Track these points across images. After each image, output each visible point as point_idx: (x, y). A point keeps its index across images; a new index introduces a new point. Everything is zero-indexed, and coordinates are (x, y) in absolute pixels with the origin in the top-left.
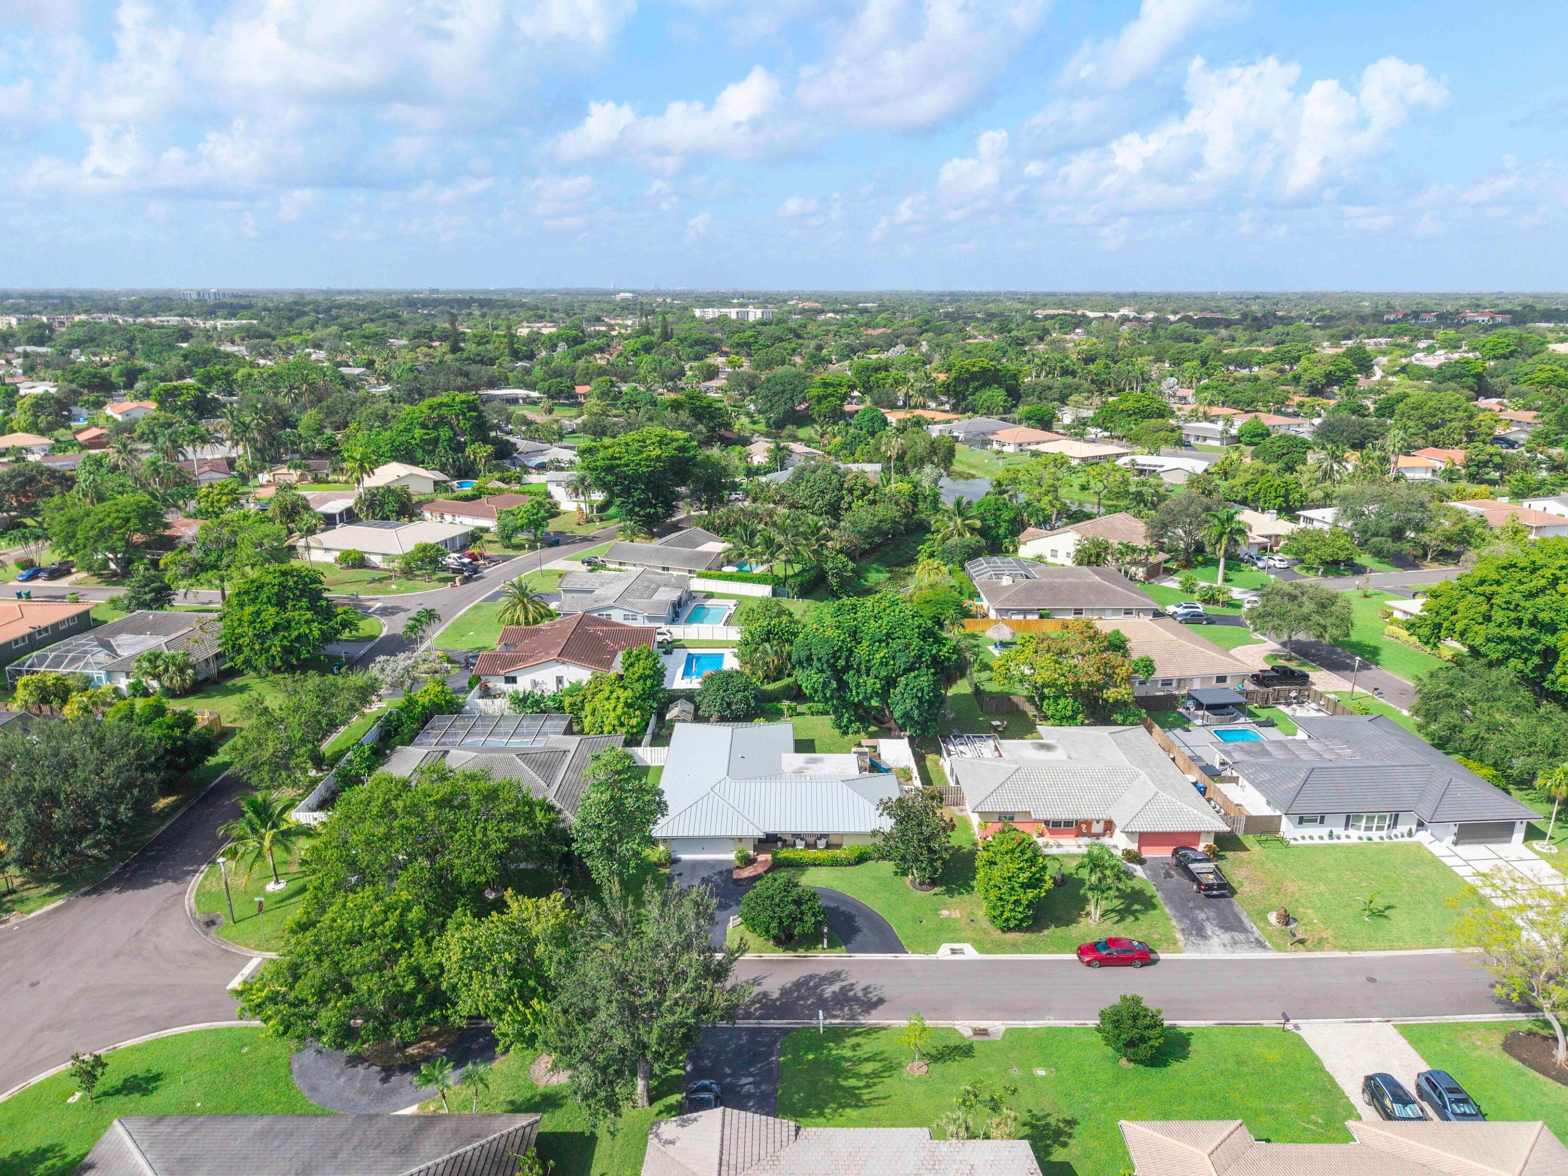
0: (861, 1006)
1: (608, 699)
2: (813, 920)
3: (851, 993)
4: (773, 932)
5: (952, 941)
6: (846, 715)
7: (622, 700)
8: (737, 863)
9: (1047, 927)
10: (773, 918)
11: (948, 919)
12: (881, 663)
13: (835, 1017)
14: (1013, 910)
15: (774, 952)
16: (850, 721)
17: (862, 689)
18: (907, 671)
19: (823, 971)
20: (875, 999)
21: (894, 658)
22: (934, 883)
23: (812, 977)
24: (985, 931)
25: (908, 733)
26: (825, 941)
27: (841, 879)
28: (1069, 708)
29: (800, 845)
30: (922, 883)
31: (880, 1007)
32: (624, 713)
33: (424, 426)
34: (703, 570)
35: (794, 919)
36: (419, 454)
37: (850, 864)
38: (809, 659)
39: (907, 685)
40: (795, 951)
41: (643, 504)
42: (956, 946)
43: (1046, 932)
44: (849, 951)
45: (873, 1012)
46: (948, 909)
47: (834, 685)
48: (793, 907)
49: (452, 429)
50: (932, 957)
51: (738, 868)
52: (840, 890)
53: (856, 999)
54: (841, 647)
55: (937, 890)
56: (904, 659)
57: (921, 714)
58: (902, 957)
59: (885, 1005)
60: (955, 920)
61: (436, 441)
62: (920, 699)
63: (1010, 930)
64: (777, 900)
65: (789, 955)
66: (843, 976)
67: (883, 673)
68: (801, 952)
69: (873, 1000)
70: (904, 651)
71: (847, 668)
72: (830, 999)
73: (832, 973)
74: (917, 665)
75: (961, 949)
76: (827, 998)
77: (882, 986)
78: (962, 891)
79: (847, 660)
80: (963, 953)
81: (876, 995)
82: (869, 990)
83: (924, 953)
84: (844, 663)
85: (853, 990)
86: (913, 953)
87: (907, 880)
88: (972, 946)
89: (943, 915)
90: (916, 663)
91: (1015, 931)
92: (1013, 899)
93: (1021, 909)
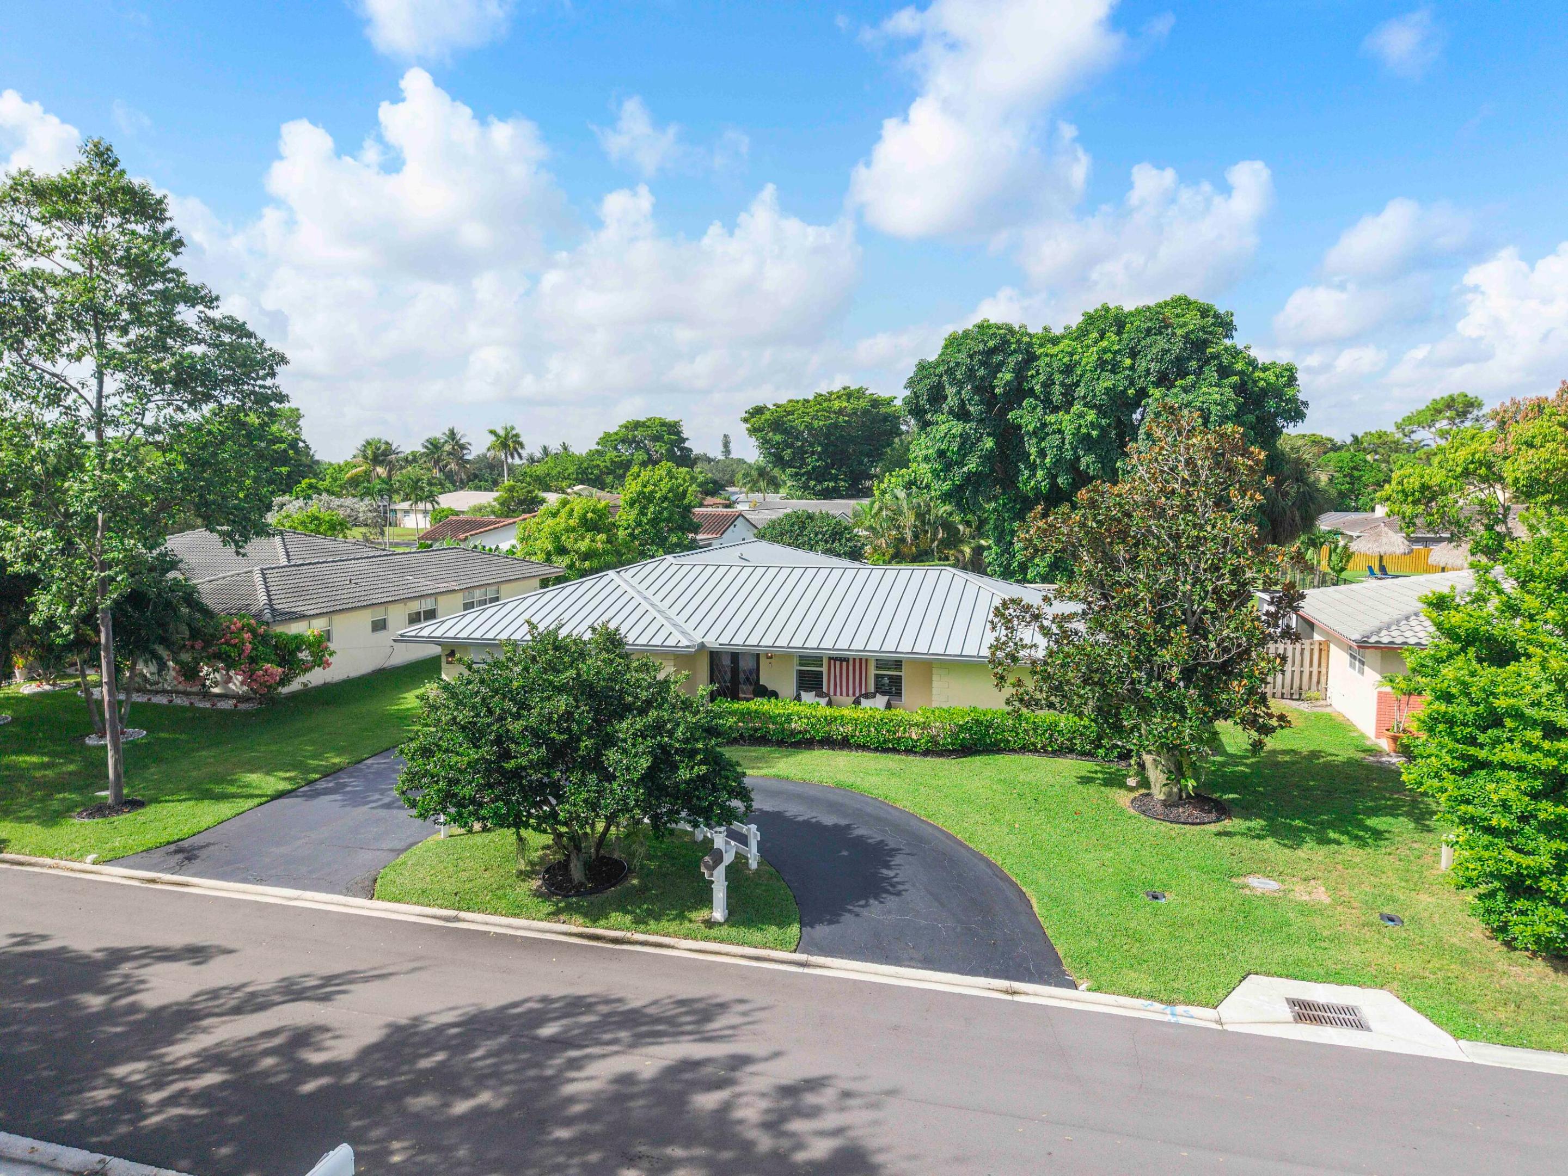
5: (1296, 972)
11: (1277, 901)
22: (1221, 806)
23: (576, 1006)
30: (1176, 806)
36: (609, 479)
37: (938, 751)
41: (819, 475)
42: (1322, 993)
44: (808, 946)
46: (1274, 875)
49: (648, 454)
50: (1200, 1016)
53: (713, 1134)
55: (1233, 824)
60: (1305, 910)
69: (800, 1157)
70: (1161, 333)
71: (1018, 393)
72: (578, 1108)
73: (681, 1003)
74: (1193, 364)
75: (1351, 1010)
76: (571, 1100)
77: (891, 1093)
78: (1332, 835)
79: (1020, 371)
80: (1360, 1025)
81: (837, 1132)
82: (811, 1099)
83: (1151, 997)
84: (1008, 377)
85: (719, 1084)
86: (1098, 989)
87: (1123, 798)
88: (1407, 1002)
89: (1252, 889)
90: (1189, 359)
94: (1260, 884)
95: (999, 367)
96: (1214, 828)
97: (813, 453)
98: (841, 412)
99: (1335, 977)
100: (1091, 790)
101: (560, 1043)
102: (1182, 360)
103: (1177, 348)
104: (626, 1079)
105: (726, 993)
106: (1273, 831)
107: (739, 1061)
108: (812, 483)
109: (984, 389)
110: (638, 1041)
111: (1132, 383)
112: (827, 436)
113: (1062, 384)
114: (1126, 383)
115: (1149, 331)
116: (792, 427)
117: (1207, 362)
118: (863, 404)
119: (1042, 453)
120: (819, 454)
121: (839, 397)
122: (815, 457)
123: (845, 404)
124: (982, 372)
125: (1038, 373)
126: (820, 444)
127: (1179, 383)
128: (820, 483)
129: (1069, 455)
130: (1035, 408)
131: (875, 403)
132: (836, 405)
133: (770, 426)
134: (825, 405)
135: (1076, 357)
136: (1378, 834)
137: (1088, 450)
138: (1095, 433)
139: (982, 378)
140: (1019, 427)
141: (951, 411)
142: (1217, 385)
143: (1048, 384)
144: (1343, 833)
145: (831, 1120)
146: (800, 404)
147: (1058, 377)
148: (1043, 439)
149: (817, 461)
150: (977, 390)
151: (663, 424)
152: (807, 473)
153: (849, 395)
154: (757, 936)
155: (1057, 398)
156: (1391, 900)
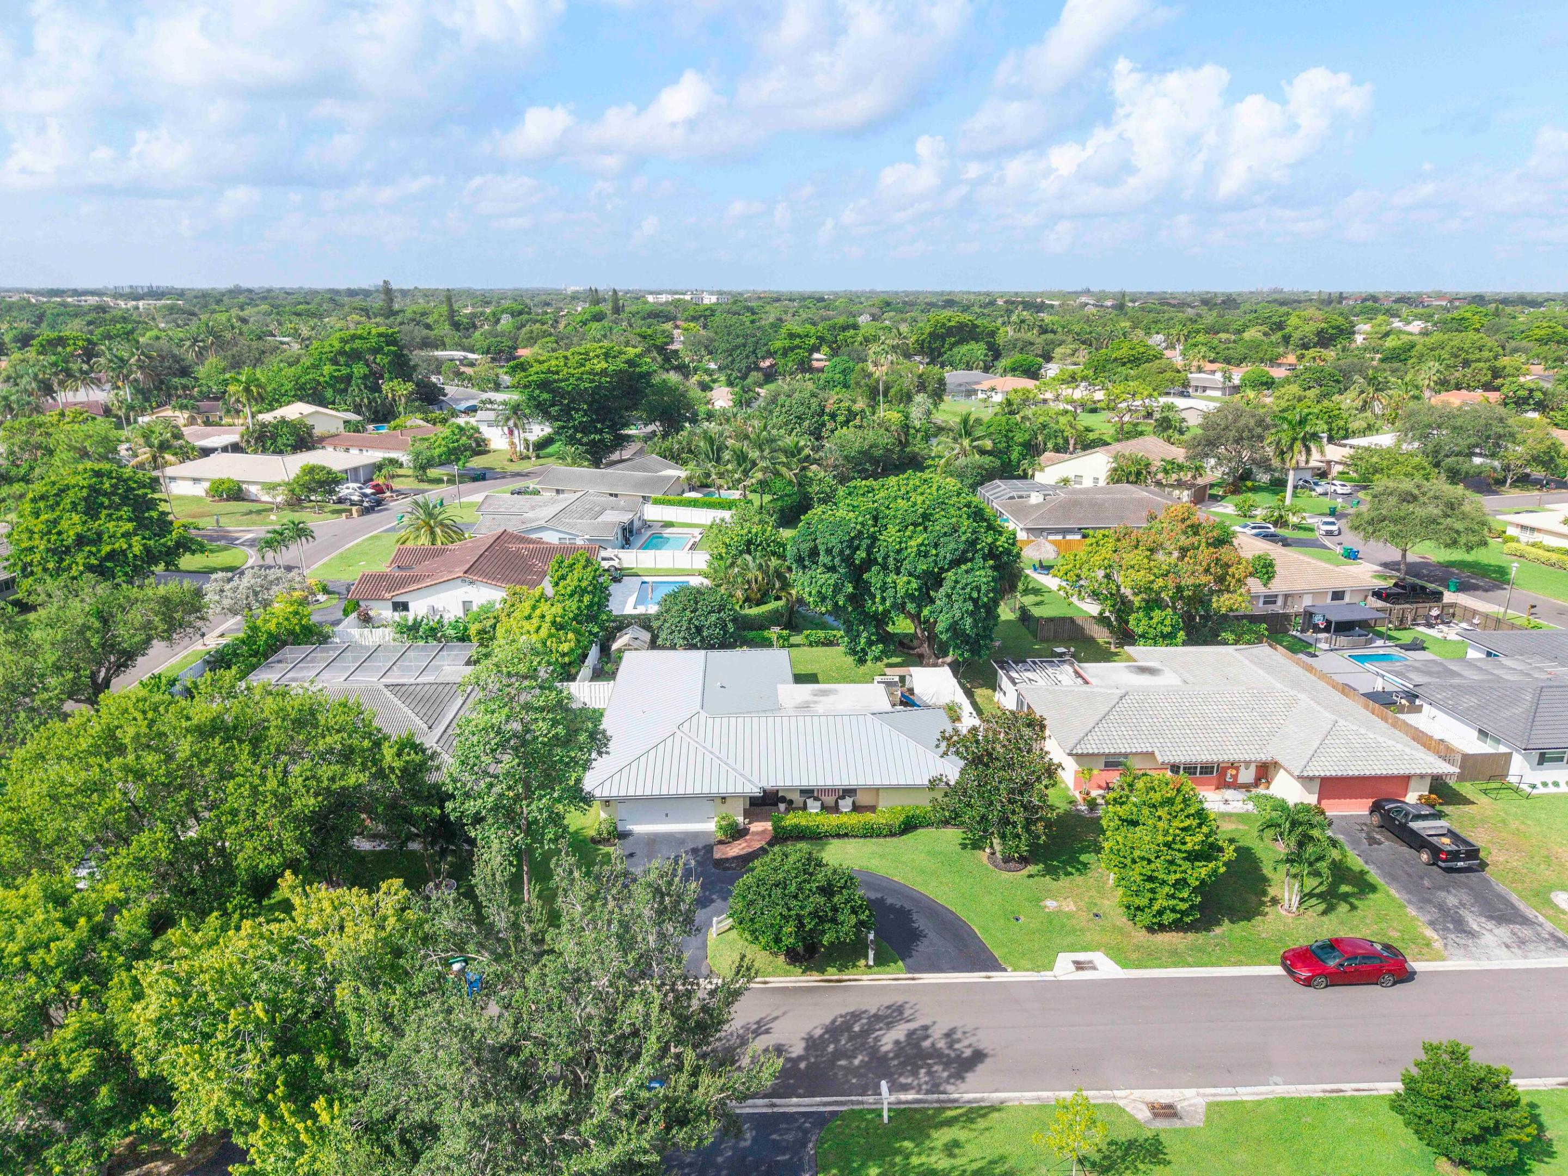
0: (947, 1065)
1: (529, 617)
2: (853, 919)
3: (926, 1044)
4: (789, 941)
5: (1072, 948)
6: (865, 634)
7: (548, 619)
8: (720, 836)
9: (1218, 923)
10: (786, 918)
11: (1058, 913)
12: (919, 551)
13: (905, 1088)
14: (1173, 897)
15: (787, 973)
16: (870, 643)
17: (890, 592)
18: (956, 563)
19: (872, 1005)
20: (968, 1053)
21: (936, 546)
22: (1024, 861)
23: (856, 1016)
24: (1120, 930)
25: (949, 659)
26: (871, 954)
27: (882, 856)
28: (1167, 622)
29: (814, 807)
30: (1007, 860)
31: (980, 1068)
32: (551, 636)
33: (335, 362)
34: (659, 496)
35: (822, 920)
36: (329, 393)
37: (892, 834)
38: (814, 553)
39: (956, 582)
40: (823, 971)
41: (585, 429)
42: (1082, 956)
43: (1218, 930)
44: (910, 969)
45: (970, 1076)
46: (1054, 898)
47: (849, 588)
48: (821, 900)
49: (368, 366)
50: (1047, 976)
51: (721, 842)
52: (882, 872)
53: (936, 1054)
54: (860, 532)
55: (1032, 869)
56: (952, 546)
57: (975, 625)
58: (997, 977)
59: (988, 1061)
60: (1070, 916)
61: (348, 379)
62: (975, 601)
63: (1162, 928)
64: (793, 888)
65: (811, 979)
66: (907, 1013)
67: (922, 566)
68: (832, 973)
69: (965, 1055)
70: (951, 535)
71: (869, 562)
72: (891, 1055)
73: (888, 1007)
74: (970, 555)
75: (1091, 962)
76: (887, 1052)
77: (976, 1029)
78: (1070, 869)
79: (869, 550)
80: (1095, 968)
81: (970, 1046)
82: (955, 1036)
83: (1033, 970)
84: (864, 555)
85: (928, 1037)
86: (1015, 970)
87: (983, 855)
88: (1107, 955)
89: (1049, 908)
90: (968, 551)
91: (1171, 930)
92: (1172, 878)
93: (1185, 894)
94: (1051, 904)
95: (858, 548)
96: (1025, 872)
97: (577, 410)
98: (604, 372)
99: (1084, 949)
100: (968, 853)
101: (865, 1033)
102: (964, 552)
103: (962, 547)
104: (897, 1042)
105: (900, 999)
106: (1049, 871)
107: (926, 1028)
108: (579, 435)
109: (848, 561)
110: (889, 1026)
111: (936, 564)
112: (592, 395)
113: (895, 559)
114: (933, 564)
115: (945, 534)
116: (559, 387)
117: (977, 551)
118: (620, 364)
119: (883, 598)
120: (585, 411)
121: (597, 356)
122: (581, 413)
123: (604, 364)
124: (847, 552)
125: (879, 551)
126: (586, 403)
127: (963, 567)
128: (586, 435)
129: (899, 601)
130: (879, 573)
131: (630, 363)
132: (599, 365)
133: (535, 383)
134: (588, 365)
135: (903, 545)
136: (1085, 865)
138: (917, 593)
139: (848, 554)
140: (871, 582)
141: (824, 565)
142: (984, 568)
143: (886, 557)
144: (1073, 867)
145: (966, 1043)
146: (562, 363)
147: (892, 554)
148: (884, 591)
149: (583, 416)
150: (843, 561)
151: (381, 334)
152: (575, 427)
153: (607, 353)
154: (888, 969)
155: (891, 567)
156: (1096, 904)
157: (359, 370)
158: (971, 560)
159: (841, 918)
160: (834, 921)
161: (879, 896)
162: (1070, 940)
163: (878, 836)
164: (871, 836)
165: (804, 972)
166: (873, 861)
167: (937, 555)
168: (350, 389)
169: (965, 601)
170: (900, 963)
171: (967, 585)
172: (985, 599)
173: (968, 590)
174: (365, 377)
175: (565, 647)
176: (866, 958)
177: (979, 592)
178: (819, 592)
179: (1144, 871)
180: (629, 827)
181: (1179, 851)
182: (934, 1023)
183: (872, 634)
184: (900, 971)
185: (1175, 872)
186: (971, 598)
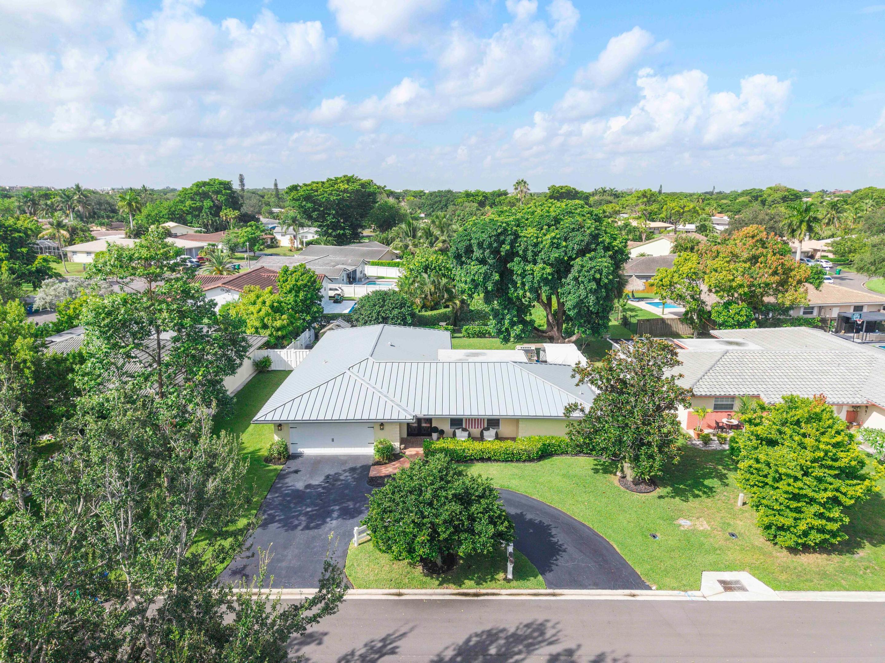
1: (254, 303)
2: (491, 530)
4: (420, 551)
5: (716, 567)
6: (508, 317)
7: (268, 304)
8: (377, 458)
9: (861, 546)
10: (419, 526)
11: (694, 531)
12: (552, 243)
14: (821, 516)
15: (423, 585)
16: (512, 324)
17: (529, 278)
18: (582, 253)
19: (511, 624)
21: (566, 240)
22: (654, 482)
23: (493, 636)
24: (763, 552)
25: (574, 338)
26: (510, 567)
27: (521, 477)
28: (743, 313)
29: (462, 436)
30: (636, 482)
33: (192, 199)
34: (375, 261)
35: (457, 530)
36: (189, 218)
37: (530, 460)
38: (469, 250)
39: (583, 267)
40: (459, 584)
42: (728, 576)
43: (860, 553)
44: (550, 584)
46: (687, 518)
47: (496, 277)
48: (457, 507)
49: (213, 201)
50: (694, 596)
51: (378, 463)
52: (521, 491)
55: (661, 491)
58: (643, 595)
60: (706, 535)
61: (200, 209)
62: (598, 282)
63: (806, 548)
64: (428, 495)
65: (449, 592)
66: (549, 633)
68: (469, 587)
70: (578, 230)
71: (511, 255)
73: (527, 626)
74: (593, 246)
75: (737, 582)
77: (627, 656)
78: (697, 492)
79: (512, 244)
80: (743, 589)
83: (679, 589)
84: (508, 247)
86: (660, 588)
87: (614, 479)
88: (754, 576)
89: (683, 526)
90: (591, 243)
91: (815, 551)
92: (823, 496)
93: (836, 513)
94: (685, 523)
95: (503, 242)
96: (656, 493)
97: (329, 214)
98: (345, 191)
99: (728, 568)
100: (600, 476)
102: (588, 244)
103: (587, 239)
105: (540, 618)
106: (678, 493)
107: (570, 652)
108: (330, 231)
109: (496, 252)
111: (566, 254)
112: (338, 205)
113: (533, 251)
114: (563, 254)
115: (573, 229)
116: (317, 200)
117: (598, 244)
118: (356, 186)
119: (523, 284)
120: (333, 215)
121: (342, 182)
122: (331, 216)
123: (346, 186)
124: (495, 245)
125: (520, 245)
126: (334, 209)
127: (588, 255)
128: (334, 230)
130: (520, 263)
131: (363, 185)
132: (343, 186)
133: (304, 198)
134: (336, 186)
135: (539, 239)
136: (711, 489)
137: (545, 285)
138: (550, 277)
139: (496, 248)
140: (513, 271)
141: (477, 259)
142: (604, 257)
143: (526, 250)
144: (700, 490)
146: (320, 185)
147: (530, 248)
148: (524, 278)
149: (333, 218)
150: (492, 253)
151: (221, 183)
152: (328, 226)
153: (349, 180)
154: (528, 583)
155: (530, 258)
156: (729, 524)
157: (207, 203)
158: (595, 250)
159: (478, 527)
160: (471, 531)
161: (519, 512)
162: (712, 558)
163: (518, 461)
164: (512, 461)
165: (441, 584)
166: (513, 481)
167: (566, 247)
168: (201, 215)
169: (589, 281)
170: (540, 577)
171: (591, 268)
172: (606, 281)
173: (592, 272)
174: (211, 208)
175: (278, 324)
176: (505, 571)
177: (601, 275)
178: (473, 280)
179: (790, 489)
180: (300, 450)
181: (830, 467)
182: (579, 646)
183: (514, 316)
184: (539, 586)
185: (825, 490)
186: (594, 279)
